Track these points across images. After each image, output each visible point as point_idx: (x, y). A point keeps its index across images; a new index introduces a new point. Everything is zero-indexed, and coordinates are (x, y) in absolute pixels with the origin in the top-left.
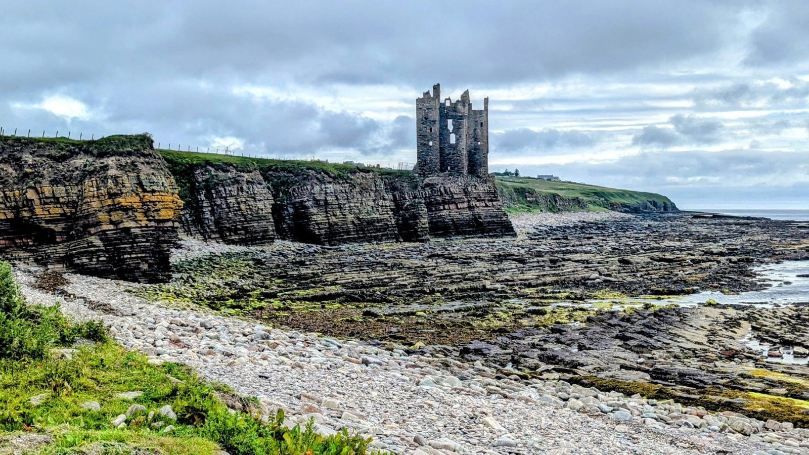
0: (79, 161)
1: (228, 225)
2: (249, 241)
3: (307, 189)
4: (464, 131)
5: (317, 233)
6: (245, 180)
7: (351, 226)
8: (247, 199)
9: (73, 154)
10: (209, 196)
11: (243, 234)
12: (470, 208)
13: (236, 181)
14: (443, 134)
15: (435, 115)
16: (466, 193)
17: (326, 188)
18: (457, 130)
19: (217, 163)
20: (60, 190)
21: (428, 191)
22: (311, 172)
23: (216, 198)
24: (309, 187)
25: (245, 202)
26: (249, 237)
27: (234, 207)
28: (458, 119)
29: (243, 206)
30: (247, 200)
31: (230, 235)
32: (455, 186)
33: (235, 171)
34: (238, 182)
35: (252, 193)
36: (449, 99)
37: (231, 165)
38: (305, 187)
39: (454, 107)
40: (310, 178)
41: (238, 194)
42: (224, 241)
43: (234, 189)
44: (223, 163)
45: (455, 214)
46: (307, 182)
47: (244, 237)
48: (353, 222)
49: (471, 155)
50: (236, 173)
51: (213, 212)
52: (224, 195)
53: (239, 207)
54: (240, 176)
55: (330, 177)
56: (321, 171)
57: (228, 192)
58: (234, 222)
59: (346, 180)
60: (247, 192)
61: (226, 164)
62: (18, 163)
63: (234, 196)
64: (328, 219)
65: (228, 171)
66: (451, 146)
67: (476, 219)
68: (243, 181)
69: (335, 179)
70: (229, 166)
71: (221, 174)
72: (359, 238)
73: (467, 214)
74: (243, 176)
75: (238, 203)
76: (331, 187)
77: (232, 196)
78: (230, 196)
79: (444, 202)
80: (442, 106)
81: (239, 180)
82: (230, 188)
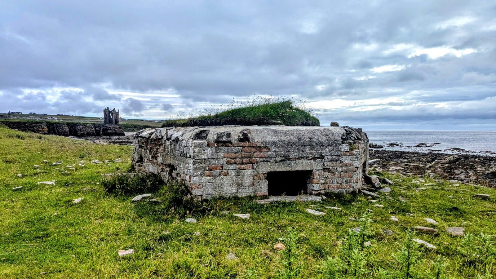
0: (34, 125)
1: (60, 133)
4: (114, 116)
9: (33, 124)
10: (56, 128)
12: (115, 130)
13: (62, 126)
14: (109, 116)
15: (108, 113)
16: (114, 127)
18: (112, 116)
19: (58, 123)
20: (31, 128)
21: (106, 127)
22: (77, 124)
25: (63, 129)
26: (64, 135)
28: (112, 114)
32: (111, 126)
35: (65, 128)
39: (111, 111)
45: (111, 132)
46: (76, 126)
48: (86, 133)
49: (116, 120)
51: (57, 131)
52: (59, 128)
56: (80, 124)
59: (85, 125)
62: (25, 125)
64: (81, 132)
65: (60, 124)
66: (111, 119)
67: (116, 132)
69: (82, 125)
73: (114, 132)
76: (81, 127)
77: (61, 129)
79: (109, 129)
80: (109, 111)
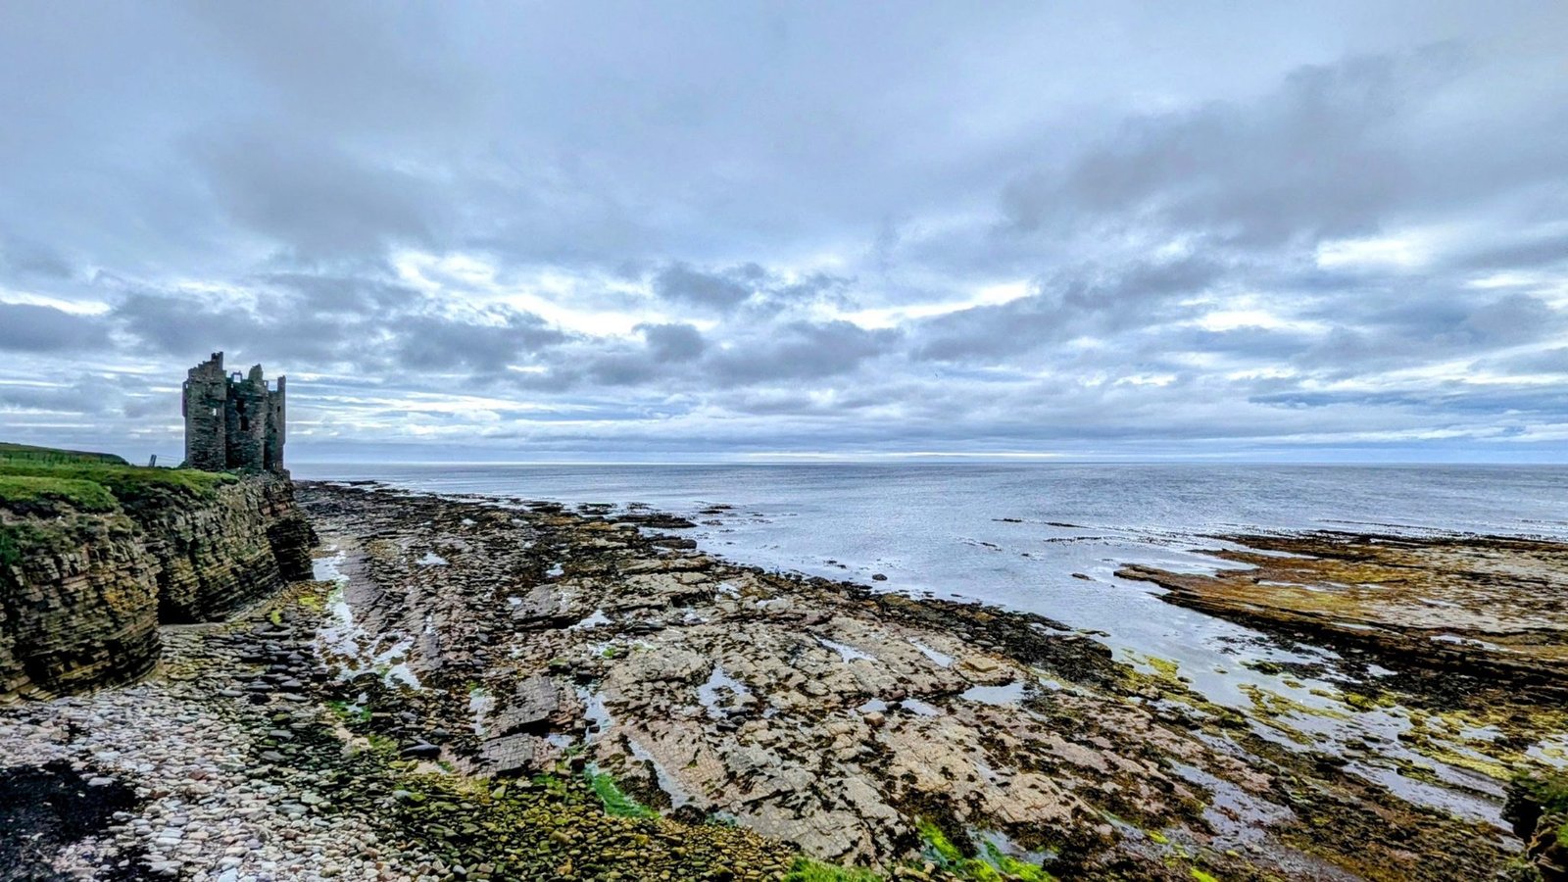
1: (64, 649)
2: (125, 670)
3: (161, 524)
4: (263, 416)
5: (184, 604)
6: (107, 531)
7: (230, 577)
8: (120, 574)
11: (104, 659)
14: (229, 418)
15: (221, 393)
16: (267, 494)
17: (193, 519)
19: (20, 496)
22: (165, 492)
23: (26, 586)
24: (165, 521)
25: (115, 583)
26: (122, 661)
27: (86, 599)
29: (110, 594)
30: (118, 578)
31: (69, 669)
33: (75, 515)
34: (90, 538)
35: (128, 558)
36: (240, 374)
37: (64, 498)
38: (156, 521)
39: (245, 385)
40: (164, 503)
41: (94, 568)
42: (49, 689)
43: (80, 556)
44: (38, 494)
46: (157, 511)
47: (108, 664)
48: (234, 571)
49: (266, 445)
50: (79, 518)
52: (56, 576)
53: (100, 596)
54: (95, 524)
55: (194, 497)
57: (67, 566)
58: (85, 636)
60: (117, 559)
61: (47, 496)
63: (82, 573)
64: (199, 574)
65: (55, 514)
68: (103, 534)
70: (55, 500)
71: (37, 523)
72: (247, 594)
74: (102, 523)
75: (98, 588)
77: (75, 573)
78: (70, 576)
80: (230, 383)
81: (94, 534)
82: (71, 556)
